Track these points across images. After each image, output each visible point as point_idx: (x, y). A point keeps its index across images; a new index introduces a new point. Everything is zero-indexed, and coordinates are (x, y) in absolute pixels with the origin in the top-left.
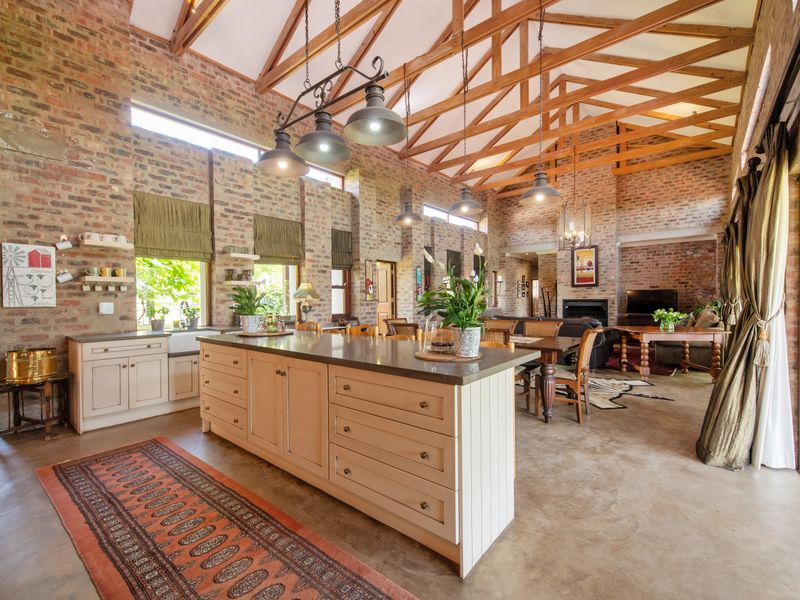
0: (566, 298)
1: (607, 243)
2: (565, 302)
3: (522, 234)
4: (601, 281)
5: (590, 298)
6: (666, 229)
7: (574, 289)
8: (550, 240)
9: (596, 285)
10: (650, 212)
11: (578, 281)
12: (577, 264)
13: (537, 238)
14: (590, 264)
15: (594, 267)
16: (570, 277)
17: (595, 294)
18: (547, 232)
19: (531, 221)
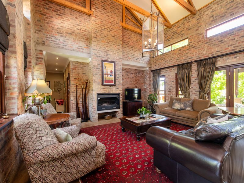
0: (99, 93)
1: (119, 62)
2: (98, 95)
3: (62, 39)
4: (117, 83)
5: (111, 92)
6: (137, 61)
7: (103, 87)
8: (84, 51)
9: (115, 85)
10: (132, 52)
11: (105, 82)
12: (105, 71)
13: (75, 46)
14: (111, 72)
15: (113, 74)
16: (101, 79)
17: (114, 90)
18: (83, 44)
19: (69, 31)
